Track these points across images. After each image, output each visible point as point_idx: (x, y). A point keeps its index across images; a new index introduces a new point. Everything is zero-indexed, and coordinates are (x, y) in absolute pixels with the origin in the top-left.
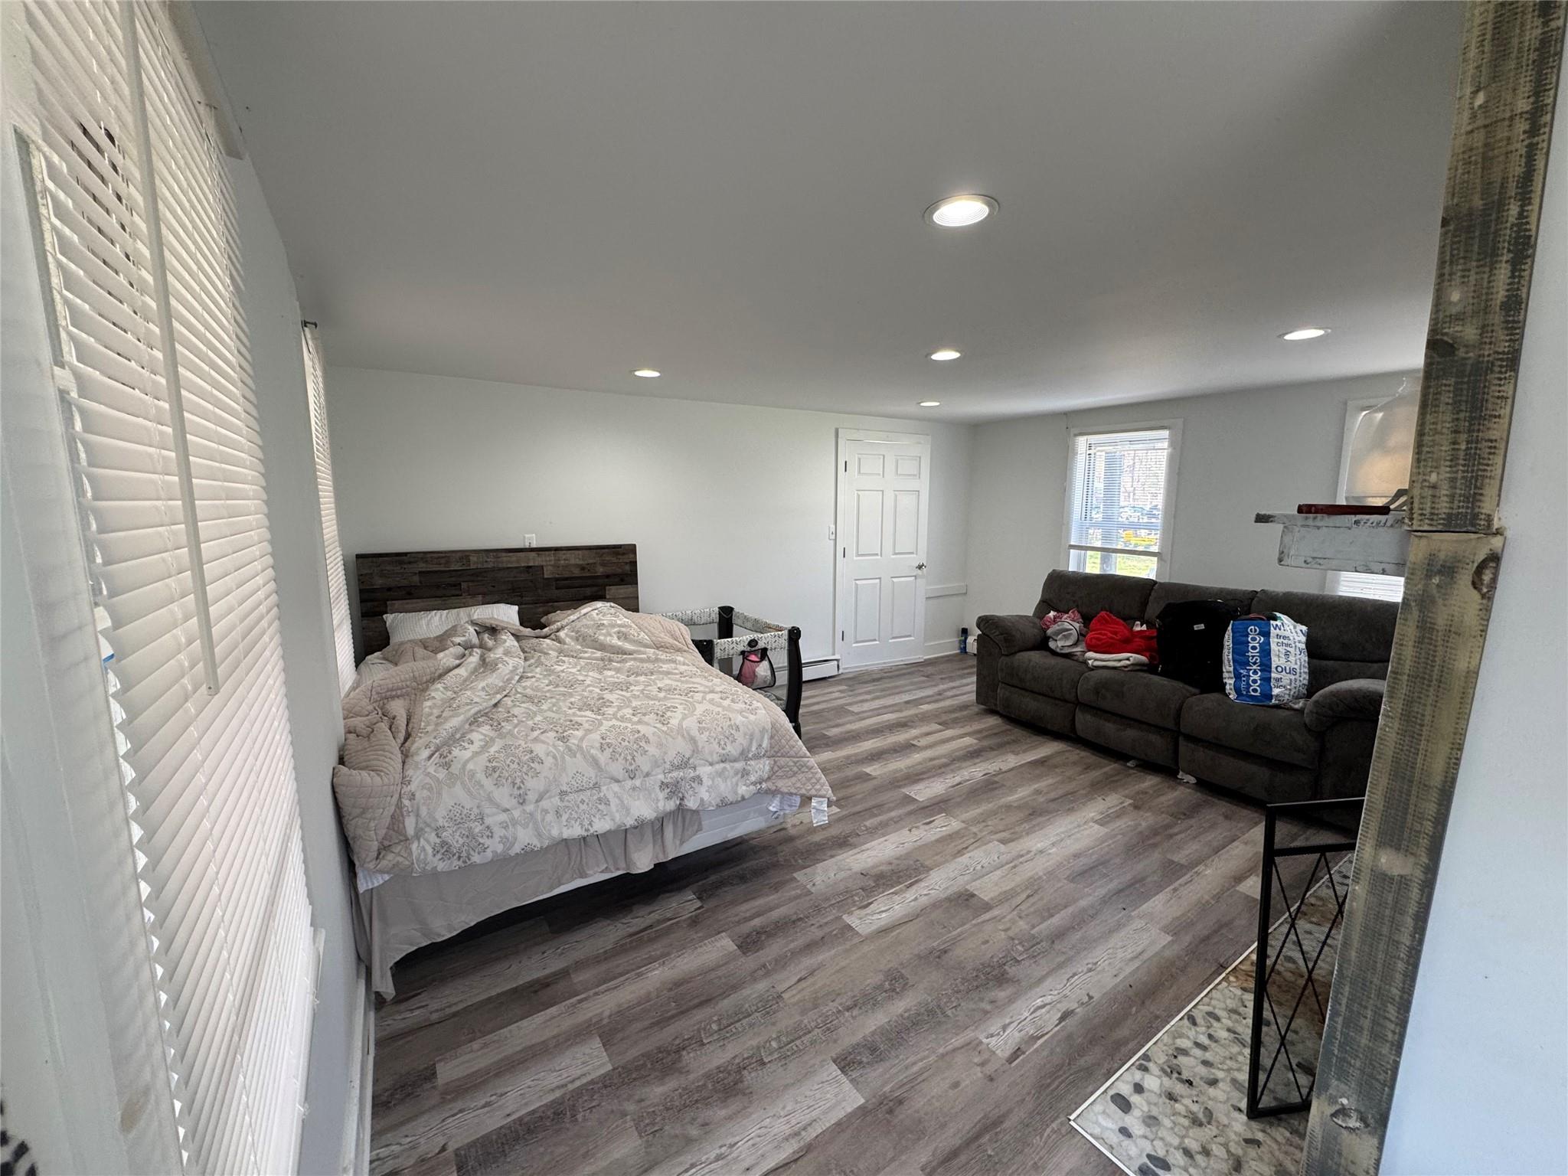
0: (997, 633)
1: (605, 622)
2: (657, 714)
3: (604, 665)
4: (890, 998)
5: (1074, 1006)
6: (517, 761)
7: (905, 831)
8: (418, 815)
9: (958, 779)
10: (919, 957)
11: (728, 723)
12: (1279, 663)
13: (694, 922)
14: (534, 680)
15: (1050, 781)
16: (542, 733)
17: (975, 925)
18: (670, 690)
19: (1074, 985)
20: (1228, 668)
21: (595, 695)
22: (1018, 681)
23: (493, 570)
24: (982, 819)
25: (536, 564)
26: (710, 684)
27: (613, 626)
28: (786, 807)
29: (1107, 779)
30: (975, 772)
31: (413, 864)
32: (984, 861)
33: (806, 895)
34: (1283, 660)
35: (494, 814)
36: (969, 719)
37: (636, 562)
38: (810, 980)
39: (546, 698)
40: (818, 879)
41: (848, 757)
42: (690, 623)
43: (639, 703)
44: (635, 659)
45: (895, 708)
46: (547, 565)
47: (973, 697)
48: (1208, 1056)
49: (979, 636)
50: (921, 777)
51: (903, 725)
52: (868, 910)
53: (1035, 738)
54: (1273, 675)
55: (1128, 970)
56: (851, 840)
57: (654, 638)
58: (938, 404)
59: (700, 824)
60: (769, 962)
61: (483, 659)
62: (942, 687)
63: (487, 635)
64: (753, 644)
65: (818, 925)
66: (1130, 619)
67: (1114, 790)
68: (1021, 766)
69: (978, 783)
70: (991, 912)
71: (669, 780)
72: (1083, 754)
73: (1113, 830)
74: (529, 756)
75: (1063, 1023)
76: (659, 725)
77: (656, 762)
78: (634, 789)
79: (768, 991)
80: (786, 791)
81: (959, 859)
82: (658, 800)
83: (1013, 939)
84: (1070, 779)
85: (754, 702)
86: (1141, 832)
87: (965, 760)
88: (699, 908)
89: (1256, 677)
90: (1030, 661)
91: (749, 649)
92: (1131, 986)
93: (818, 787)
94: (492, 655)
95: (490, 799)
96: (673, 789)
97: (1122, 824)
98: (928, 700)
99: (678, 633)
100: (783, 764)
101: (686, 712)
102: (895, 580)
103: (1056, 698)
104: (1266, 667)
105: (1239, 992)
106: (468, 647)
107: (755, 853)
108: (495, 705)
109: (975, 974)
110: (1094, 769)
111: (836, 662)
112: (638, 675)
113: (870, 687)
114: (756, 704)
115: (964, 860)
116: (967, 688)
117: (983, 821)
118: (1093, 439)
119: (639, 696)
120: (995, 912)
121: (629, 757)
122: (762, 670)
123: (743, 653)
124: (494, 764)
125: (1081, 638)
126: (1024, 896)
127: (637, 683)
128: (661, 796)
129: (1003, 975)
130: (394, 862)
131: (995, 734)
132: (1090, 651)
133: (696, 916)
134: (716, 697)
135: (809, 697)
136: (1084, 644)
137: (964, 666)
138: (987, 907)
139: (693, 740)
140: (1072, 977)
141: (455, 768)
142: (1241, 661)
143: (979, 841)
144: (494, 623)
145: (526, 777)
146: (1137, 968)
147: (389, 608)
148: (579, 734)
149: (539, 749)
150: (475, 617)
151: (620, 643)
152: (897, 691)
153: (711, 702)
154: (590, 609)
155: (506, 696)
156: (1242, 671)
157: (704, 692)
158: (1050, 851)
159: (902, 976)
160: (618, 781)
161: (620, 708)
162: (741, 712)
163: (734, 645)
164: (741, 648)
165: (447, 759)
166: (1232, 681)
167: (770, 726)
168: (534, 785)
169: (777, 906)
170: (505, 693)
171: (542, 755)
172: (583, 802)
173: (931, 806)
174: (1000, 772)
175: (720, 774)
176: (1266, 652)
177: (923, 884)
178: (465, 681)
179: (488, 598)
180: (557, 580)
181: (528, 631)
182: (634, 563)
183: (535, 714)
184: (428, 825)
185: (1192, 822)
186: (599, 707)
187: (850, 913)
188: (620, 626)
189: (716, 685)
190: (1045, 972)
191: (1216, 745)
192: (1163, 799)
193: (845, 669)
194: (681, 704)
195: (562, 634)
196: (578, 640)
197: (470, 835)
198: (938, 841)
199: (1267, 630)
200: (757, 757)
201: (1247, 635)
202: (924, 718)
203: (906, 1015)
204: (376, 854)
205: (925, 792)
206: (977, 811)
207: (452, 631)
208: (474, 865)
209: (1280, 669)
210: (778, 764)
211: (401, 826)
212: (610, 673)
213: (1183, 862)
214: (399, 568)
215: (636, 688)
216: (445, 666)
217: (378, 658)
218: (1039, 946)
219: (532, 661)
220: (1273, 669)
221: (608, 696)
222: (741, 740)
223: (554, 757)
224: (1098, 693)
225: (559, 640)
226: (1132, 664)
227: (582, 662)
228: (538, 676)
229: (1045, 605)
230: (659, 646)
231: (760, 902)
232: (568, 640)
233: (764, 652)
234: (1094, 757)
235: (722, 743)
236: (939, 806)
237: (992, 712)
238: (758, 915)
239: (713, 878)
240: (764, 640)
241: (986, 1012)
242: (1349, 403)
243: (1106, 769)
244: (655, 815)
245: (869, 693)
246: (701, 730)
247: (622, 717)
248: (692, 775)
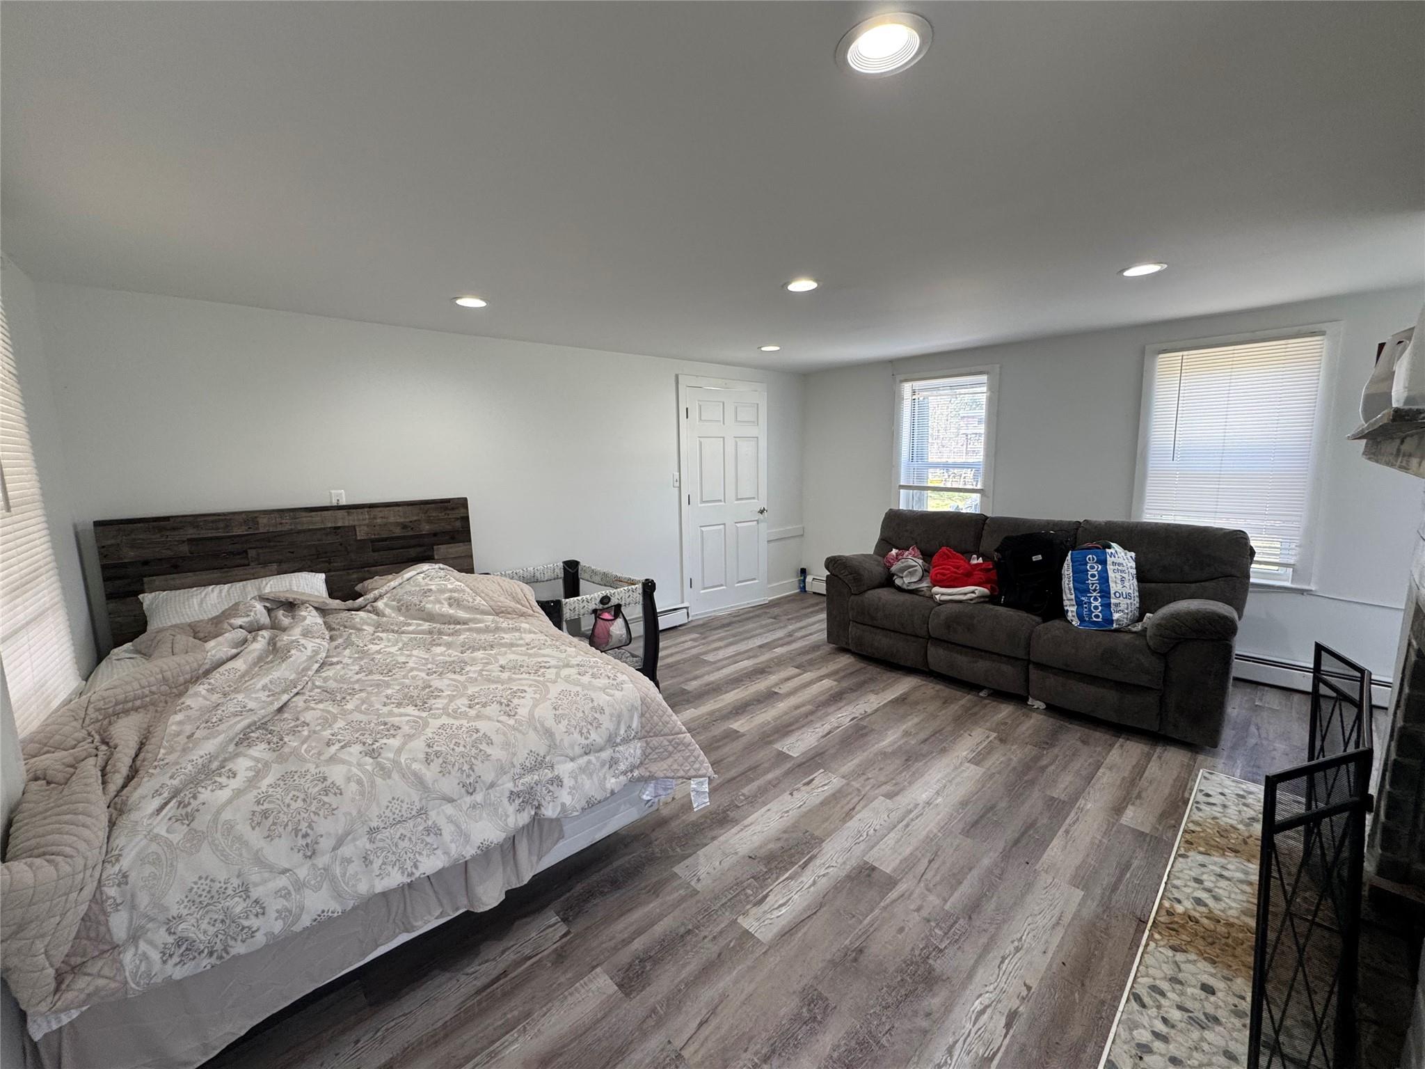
0: (847, 573)
1: (433, 587)
2: (501, 704)
3: (433, 638)
4: (813, 1032)
5: (1015, 1003)
6: (302, 796)
7: (786, 796)
8: (133, 907)
9: (827, 727)
10: (833, 964)
11: (591, 705)
12: (1117, 589)
13: (560, 957)
14: (339, 667)
15: (916, 720)
16: (342, 747)
17: (885, 908)
18: (516, 668)
19: (1008, 972)
20: (1069, 597)
21: (420, 683)
22: (869, 619)
23: (290, 533)
24: (861, 771)
25: (347, 524)
26: (563, 656)
27: (442, 591)
28: (661, 792)
29: (966, 712)
30: (842, 717)
31: (126, 983)
32: (875, 823)
33: (692, 896)
34: (1120, 586)
35: (264, 882)
36: (825, 659)
37: (468, 517)
38: (714, 1023)
39: (353, 692)
40: (703, 871)
41: (712, 713)
42: (532, 581)
43: (477, 689)
44: (470, 630)
45: (751, 654)
46: (360, 525)
47: (824, 635)
48: (1173, 1049)
49: (827, 576)
50: (790, 728)
51: (761, 671)
52: (765, 906)
53: (889, 674)
54: (1113, 601)
55: (1056, 940)
56: (731, 814)
57: (492, 603)
58: (777, 348)
59: (561, 830)
60: (659, 1002)
61: (272, 642)
62: (791, 628)
63: (281, 612)
64: (605, 601)
65: (710, 937)
66: (967, 553)
67: (976, 723)
68: (885, 705)
69: (846, 730)
70: (897, 887)
71: (521, 788)
72: (938, 687)
73: (988, 769)
74: (321, 786)
75: (1011, 1032)
76: (504, 718)
77: (502, 768)
78: (474, 806)
79: (662, 1050)
80: (662, 775)
81: (848, 824)
82: (507, 816)
83: (929, 921)
84: (934, 716)
85: (619, 675)
86: (1014, 769)
87: (829, 705)
88: (565, 935)
89: (1097, 604)
90: (880, 599)
91: (601, 606)
92: (1063, 963)
93: (697, 766)
94: (285, 638)
95: (259, 860)
96: (526, 798)
97: (996, 759)
98: (780, 642)
99: (521, 595)
100: (656, 744)
101: (537, 696)
102: (738, 525)
103: (907, 634)
104: (1105, 593)
105: (1170, 953)
106: (254, 629)
107: (626, 846)
108: (280, 710)
109: (899, 978)
110: (952, 703)
111: (685, 610)
112: (474, 649)
113: (721, 633)
114: (621, 677)
115: (853, 824)
116: (816, 626)
117: (863, 774)
118: (918, 385)
119: (476, 679)
120: (902, 887)
121: (466, 767)
122: (617, 628)
123: (595, 611)
124: (266, 806)
125: (926, 574)
126: (926, 861)
127: (474, 661)
128: (511, 809)
129: (930, 973)
130: (91, 988)
131: (852, 673)
132: (935, 586)
133: (562, 948)
134: (573, 671)
135: (666, 648)
136: (928, 579)
137: (806, 605)
138: (891, 882)
139: (549, 733)
140: (1002, 962)
141: (202, 822)
142: (1081, 588)
143: (865, 799)
144: (291, 597)
145: (315, 818)
146: (1062, 938)
147: (146, 586)
148: (395, 743)
149: (337, 774)
150: (267, 590)
151: (451, 611)
152: (748, 635)
153: (567, 679)
154: (415, 573)
155: (297, 694)
156: (1083, 599)
157: (556, 667)
158: (938, 801)
159: (820, 996)
160: (451, 800)
161: (452, 698)
162: (604, 690)
163: (585, 603)
164: (592, 606)
165: (189, 809)
166: (1074, 609)
167: (640, 702)
168: (327, 827)
169: (661, 917)
170: (295, 691)
171: (340, 781)
172: (402, 837)
173: (807, 761)
174: (866, 716)
175: (583, 770)
176: (1104, 579)
177: (818, 862)
178: (243, 676)
179: (285, 566)
180: (373, 541)
181: (336, 603)
182: (467, 518)
183: (335, 718)
184: (152, 920)
185: (1056, 750)
186: (422, 699)
187: (745, 914)
188: (451, 591)
189: (570, 656)
190: (972, 962)
191: (1066, 672)
192: (1023, 728)
193: (693, 616)
194: (530, 686)
195: (380, 604)
196: (400, 610)
197: (228, 918)
198: (822, 804)
199: (1103, 558)
200: (626, 741)
201: (1086, 564)
202: (780, 662)
203: (835, 1055)
204: (53, 986)
205: (798, 745)
206: (854, 761)
207: (233, 611)
208: (237, 958)
209: (1118, 595)
210: (651, 745)
211: (103, 929)
212: (439, 650)
213: (1063, 797)
214: (158, 536)
215: (473, 668)
216: (214, 659)
217: (126, 651)
218: (957, 926)
219: (340, 641)
220: (1112, 595)
221: (436, 683)
222: (607, 724)
223: (360, 782)
224: (949, 627)
225: (376, 612)
226: (977, 597)
227: (405, 638)
228: (346, 660)
229: (886, 543)
230: (499, 612)
231: (637, 915)
232: (388, 611)
233: (618, 608)
234: (948, 690)
235: (585, 730)
236: (814, 761)
237: (844, 650)
238: (639, 933)
239: (579, 888)
240: (618, 595)
241: (925, 1032)
242: (1147, 347)
243: (963, 702)
244: (503, 835)
245: (721, 639)
246: (558, 719)
247: (455, 711)
248: (550, 775)
